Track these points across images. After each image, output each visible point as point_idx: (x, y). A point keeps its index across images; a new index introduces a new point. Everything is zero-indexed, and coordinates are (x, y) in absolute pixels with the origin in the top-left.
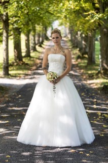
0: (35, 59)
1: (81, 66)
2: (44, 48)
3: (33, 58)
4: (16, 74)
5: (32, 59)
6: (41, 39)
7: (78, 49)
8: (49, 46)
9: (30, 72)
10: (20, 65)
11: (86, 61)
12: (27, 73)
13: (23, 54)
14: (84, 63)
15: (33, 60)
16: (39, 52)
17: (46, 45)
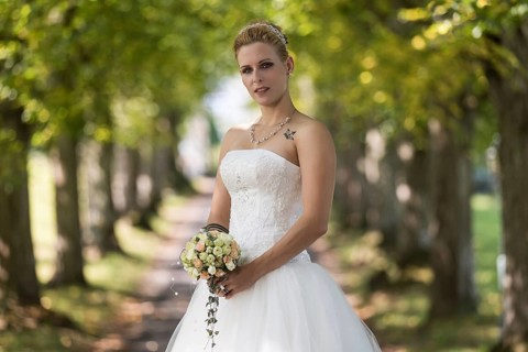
1: (390, 330)
2: (166, 239)
5: (96, 297)
6: (145, 186)
7: (373, 237)
10: (26, 330)
11: (422, 303)
13: (45, 273)
14: (410, 312)
15: (103, 305)
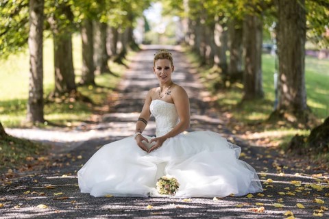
0: (105, 90)
2: (128, 68)
3: (102, 87)
4: (61, 121)
5: (99, 90)
6: (119, 45)
8: (140, 62)
9: (95, 117)
10: (70, 103)
12: (89, 119)
13: (78, 80)
14: (234, 98)
15: (102, 93)
16: (116, 76)
17: (133, 62)
